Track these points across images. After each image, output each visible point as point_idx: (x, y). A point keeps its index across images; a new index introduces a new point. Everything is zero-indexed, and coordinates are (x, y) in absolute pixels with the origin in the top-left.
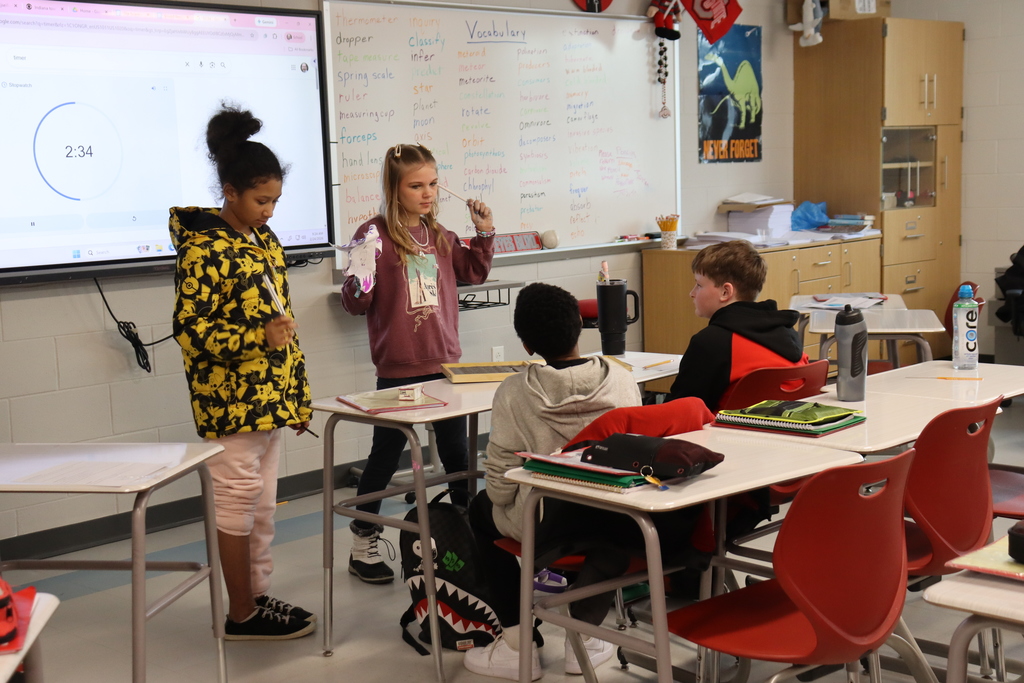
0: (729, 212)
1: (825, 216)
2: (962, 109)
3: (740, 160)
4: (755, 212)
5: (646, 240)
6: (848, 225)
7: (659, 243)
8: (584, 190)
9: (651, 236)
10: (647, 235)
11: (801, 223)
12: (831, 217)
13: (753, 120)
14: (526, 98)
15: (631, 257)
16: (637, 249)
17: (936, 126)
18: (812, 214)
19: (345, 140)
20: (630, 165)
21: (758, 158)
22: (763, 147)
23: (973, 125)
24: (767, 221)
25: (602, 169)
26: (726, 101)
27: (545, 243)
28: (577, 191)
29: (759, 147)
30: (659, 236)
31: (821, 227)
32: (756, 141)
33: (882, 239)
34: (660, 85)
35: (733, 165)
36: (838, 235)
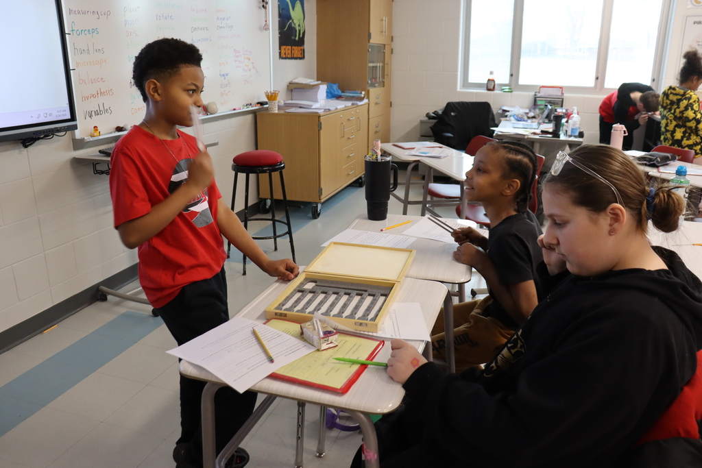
0: (293, 88)
1: (340, 91)
2: (392, 37)
3: (296, 58)
4: (312, 89)
5: (258, 107)
6: (353, 97)
7: (267, 107)
8: (227, 75)
9: (262, 104)
10: (258, 103)
11: (331, 95)
12: (343, 92)
13: (301, 36)
14: (194, 10)
15: (250, 117)
16: (254, 113)
17: (384, 45)
18: (334, 90)
19: (75, 32)
20: (249, 59)
21: (302, 58)
22: (305, 51)
23: (396, 46)
24: (317, 95)
25: (236, 61)
26: (291, 23)
27: (209, 110)
28: (223, 75)
29: (304, 50)
30: (266, 103)
31: (338, 97)
32: (302, 48)
33: (369, 104)
34: (263, 10)
35: (293, 61)
36: (355, 102)
